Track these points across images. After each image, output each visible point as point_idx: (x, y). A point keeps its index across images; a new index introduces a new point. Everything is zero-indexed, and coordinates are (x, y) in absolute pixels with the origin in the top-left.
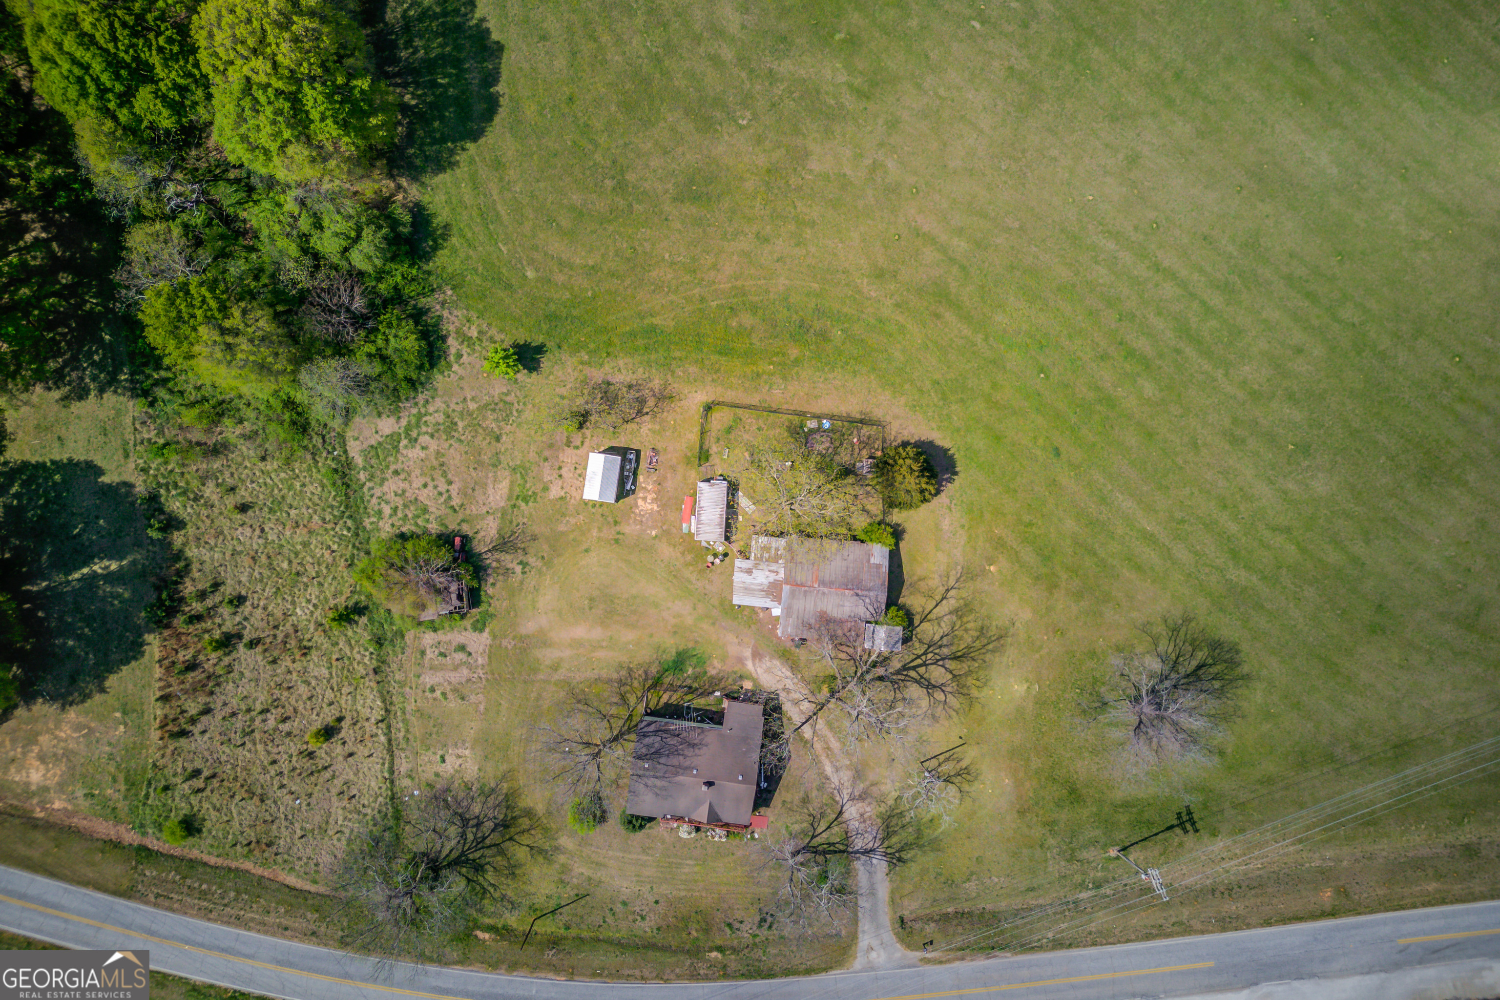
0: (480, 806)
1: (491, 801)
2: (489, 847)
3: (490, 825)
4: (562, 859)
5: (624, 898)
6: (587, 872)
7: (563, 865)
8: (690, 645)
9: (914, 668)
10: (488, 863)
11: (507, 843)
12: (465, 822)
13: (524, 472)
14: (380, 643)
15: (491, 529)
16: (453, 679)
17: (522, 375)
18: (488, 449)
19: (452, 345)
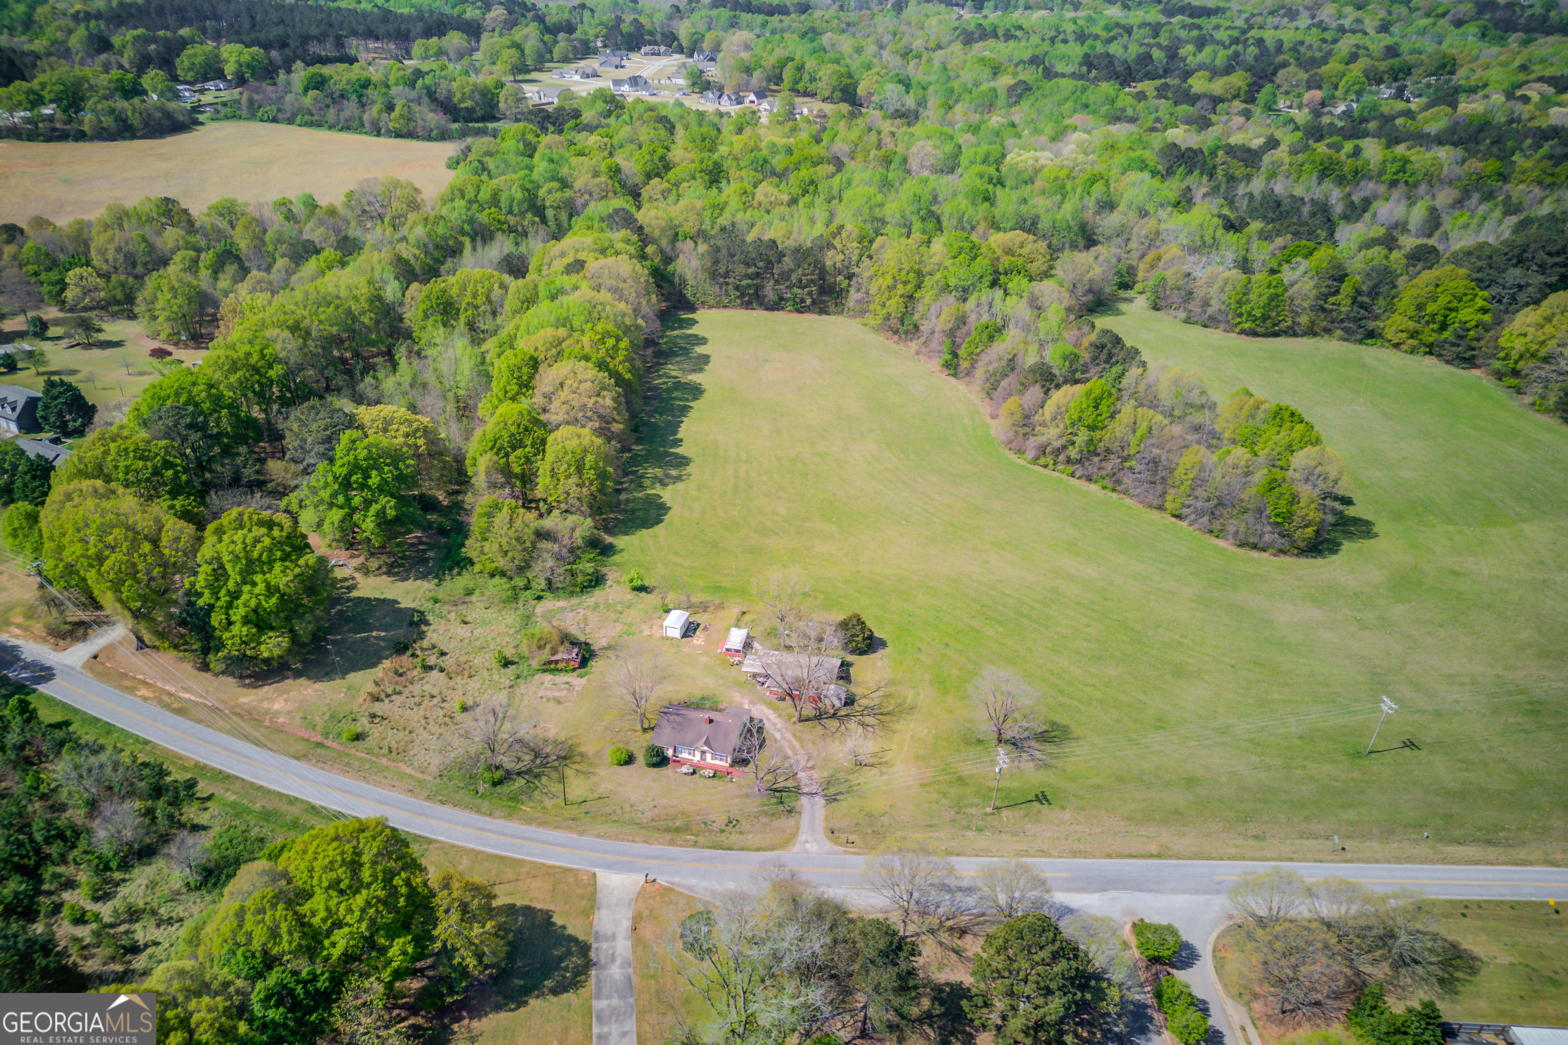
0: (550, 748)
1: (558, 747)
2: (549, 767)
3: (554, 758)
5: (633, 803)
6: (610, 785)
7: (596, 781)
8: (710, 695)
10: (546, 775)
11: (562, 767)
12: (538, 754)
13: (631, 625)
14: (518, 677)
15: (604, 642)
16: (557, 694)
17: (643, 594)
18: (614, 616)
19: (609, 583)
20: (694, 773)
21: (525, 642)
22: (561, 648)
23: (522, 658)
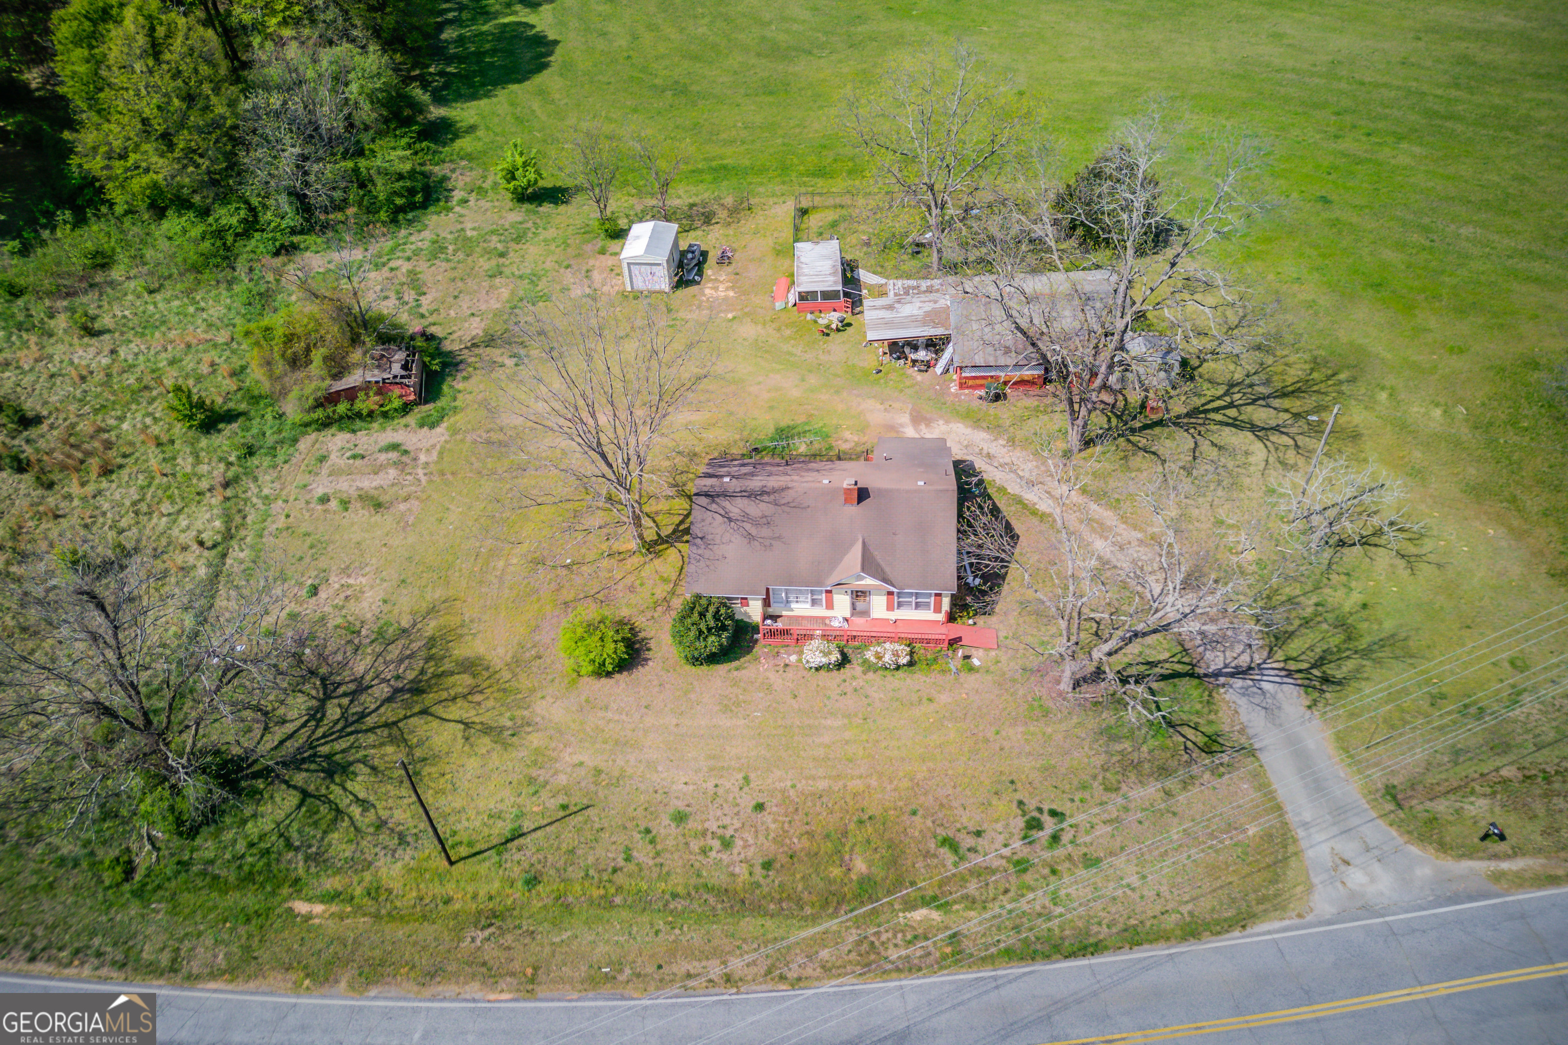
0: (369, 660)
1: (394, 652)
2: (371, 730)
3: (383, 691)
4: (535, 740)
5: (680, 805)
6: (588, 757)
7: (537, 751)
8: (800, 419)
9: (1217, 410)
10: (364, 761)
11: (413, 721)
12: (329, 689)
13: (534, 278)
14: (250, 451)
15: (475, 328)
16: (368, 483)
17: (546, 208)
18: (485, 264)
19: (458, 195)
20: (844, 661)
21: (253, 358)
22: (356, 356)
23: (255, 399)
